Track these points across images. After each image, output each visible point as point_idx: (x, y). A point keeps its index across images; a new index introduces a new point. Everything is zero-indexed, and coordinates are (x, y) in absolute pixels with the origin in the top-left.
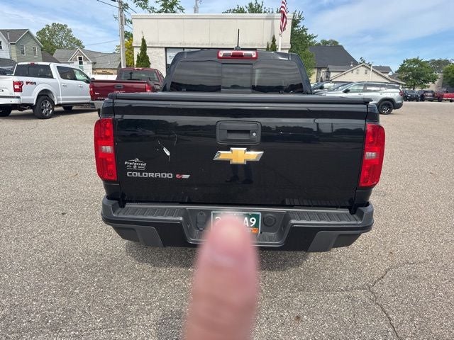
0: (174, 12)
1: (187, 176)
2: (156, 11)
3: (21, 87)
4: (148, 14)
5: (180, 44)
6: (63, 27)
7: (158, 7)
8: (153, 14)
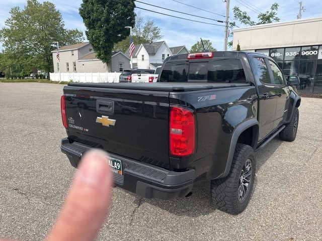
0: (270, 22)
1: (87, 130)
2: (256, 24)
3: (152, 80)
4: (250, 26)
5: (267, 46)
6: (207, 42)
7: (257, 21)
8: (254, 26)
